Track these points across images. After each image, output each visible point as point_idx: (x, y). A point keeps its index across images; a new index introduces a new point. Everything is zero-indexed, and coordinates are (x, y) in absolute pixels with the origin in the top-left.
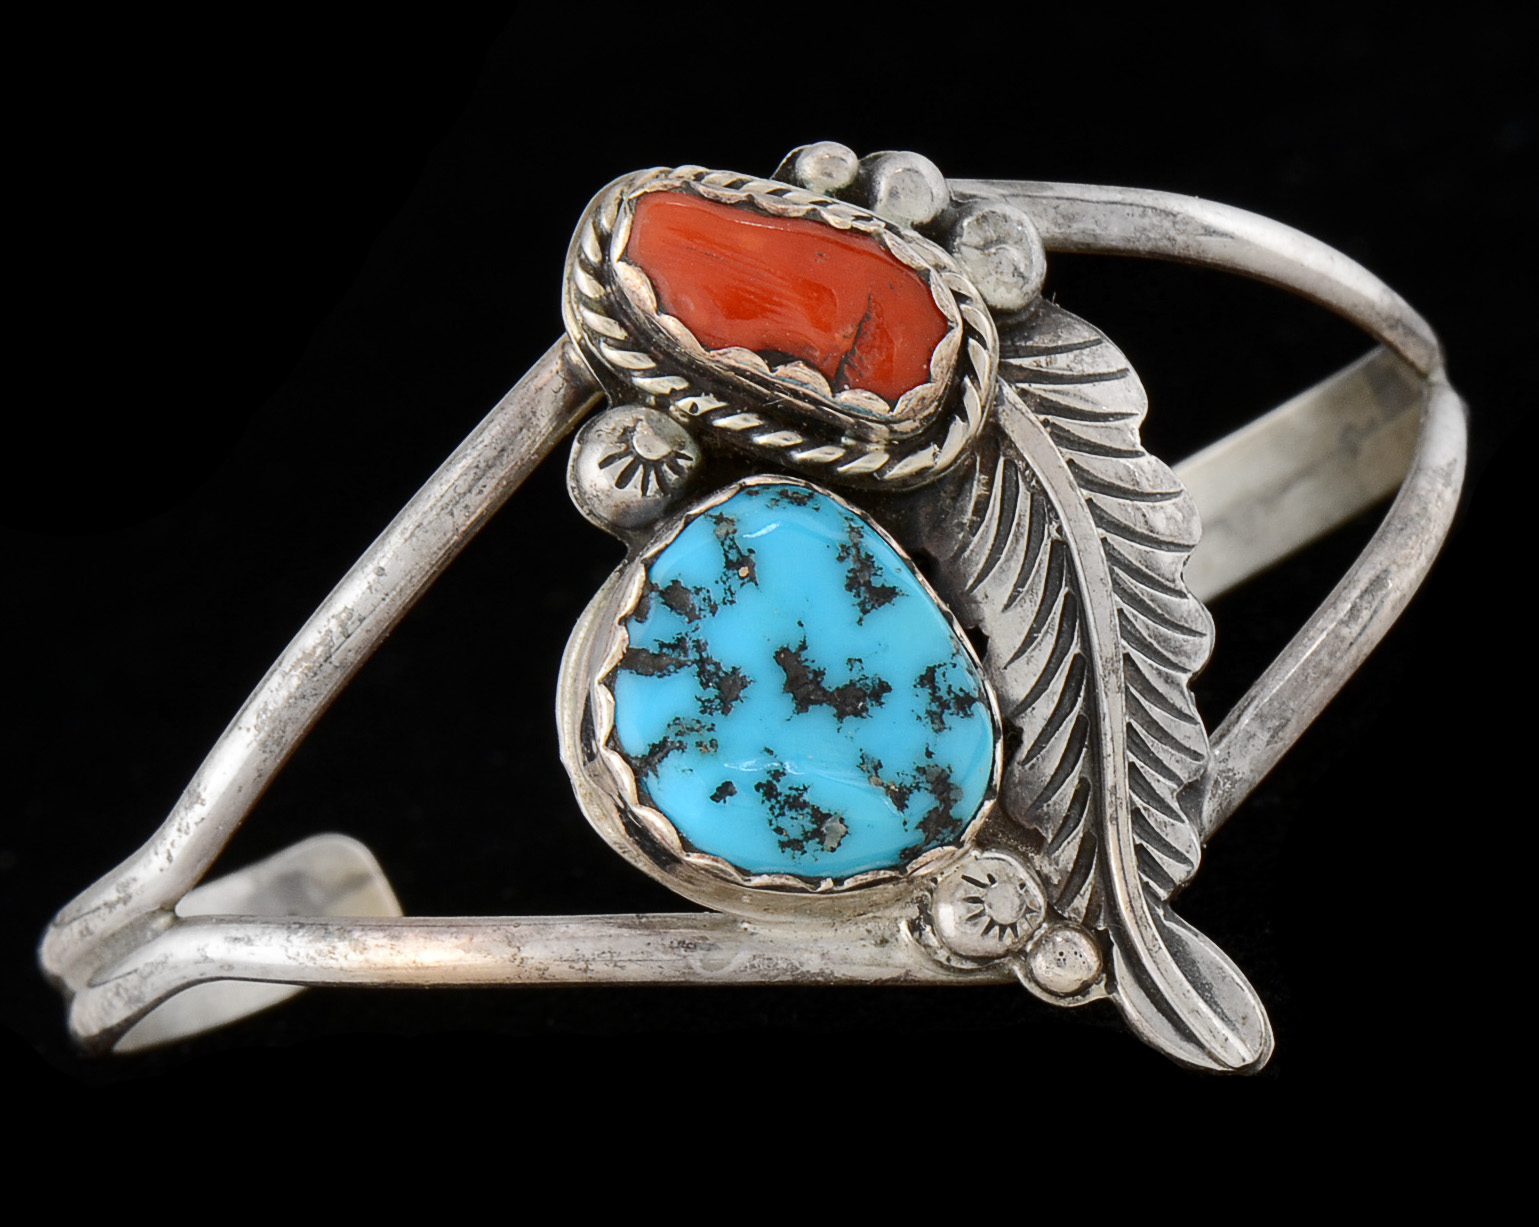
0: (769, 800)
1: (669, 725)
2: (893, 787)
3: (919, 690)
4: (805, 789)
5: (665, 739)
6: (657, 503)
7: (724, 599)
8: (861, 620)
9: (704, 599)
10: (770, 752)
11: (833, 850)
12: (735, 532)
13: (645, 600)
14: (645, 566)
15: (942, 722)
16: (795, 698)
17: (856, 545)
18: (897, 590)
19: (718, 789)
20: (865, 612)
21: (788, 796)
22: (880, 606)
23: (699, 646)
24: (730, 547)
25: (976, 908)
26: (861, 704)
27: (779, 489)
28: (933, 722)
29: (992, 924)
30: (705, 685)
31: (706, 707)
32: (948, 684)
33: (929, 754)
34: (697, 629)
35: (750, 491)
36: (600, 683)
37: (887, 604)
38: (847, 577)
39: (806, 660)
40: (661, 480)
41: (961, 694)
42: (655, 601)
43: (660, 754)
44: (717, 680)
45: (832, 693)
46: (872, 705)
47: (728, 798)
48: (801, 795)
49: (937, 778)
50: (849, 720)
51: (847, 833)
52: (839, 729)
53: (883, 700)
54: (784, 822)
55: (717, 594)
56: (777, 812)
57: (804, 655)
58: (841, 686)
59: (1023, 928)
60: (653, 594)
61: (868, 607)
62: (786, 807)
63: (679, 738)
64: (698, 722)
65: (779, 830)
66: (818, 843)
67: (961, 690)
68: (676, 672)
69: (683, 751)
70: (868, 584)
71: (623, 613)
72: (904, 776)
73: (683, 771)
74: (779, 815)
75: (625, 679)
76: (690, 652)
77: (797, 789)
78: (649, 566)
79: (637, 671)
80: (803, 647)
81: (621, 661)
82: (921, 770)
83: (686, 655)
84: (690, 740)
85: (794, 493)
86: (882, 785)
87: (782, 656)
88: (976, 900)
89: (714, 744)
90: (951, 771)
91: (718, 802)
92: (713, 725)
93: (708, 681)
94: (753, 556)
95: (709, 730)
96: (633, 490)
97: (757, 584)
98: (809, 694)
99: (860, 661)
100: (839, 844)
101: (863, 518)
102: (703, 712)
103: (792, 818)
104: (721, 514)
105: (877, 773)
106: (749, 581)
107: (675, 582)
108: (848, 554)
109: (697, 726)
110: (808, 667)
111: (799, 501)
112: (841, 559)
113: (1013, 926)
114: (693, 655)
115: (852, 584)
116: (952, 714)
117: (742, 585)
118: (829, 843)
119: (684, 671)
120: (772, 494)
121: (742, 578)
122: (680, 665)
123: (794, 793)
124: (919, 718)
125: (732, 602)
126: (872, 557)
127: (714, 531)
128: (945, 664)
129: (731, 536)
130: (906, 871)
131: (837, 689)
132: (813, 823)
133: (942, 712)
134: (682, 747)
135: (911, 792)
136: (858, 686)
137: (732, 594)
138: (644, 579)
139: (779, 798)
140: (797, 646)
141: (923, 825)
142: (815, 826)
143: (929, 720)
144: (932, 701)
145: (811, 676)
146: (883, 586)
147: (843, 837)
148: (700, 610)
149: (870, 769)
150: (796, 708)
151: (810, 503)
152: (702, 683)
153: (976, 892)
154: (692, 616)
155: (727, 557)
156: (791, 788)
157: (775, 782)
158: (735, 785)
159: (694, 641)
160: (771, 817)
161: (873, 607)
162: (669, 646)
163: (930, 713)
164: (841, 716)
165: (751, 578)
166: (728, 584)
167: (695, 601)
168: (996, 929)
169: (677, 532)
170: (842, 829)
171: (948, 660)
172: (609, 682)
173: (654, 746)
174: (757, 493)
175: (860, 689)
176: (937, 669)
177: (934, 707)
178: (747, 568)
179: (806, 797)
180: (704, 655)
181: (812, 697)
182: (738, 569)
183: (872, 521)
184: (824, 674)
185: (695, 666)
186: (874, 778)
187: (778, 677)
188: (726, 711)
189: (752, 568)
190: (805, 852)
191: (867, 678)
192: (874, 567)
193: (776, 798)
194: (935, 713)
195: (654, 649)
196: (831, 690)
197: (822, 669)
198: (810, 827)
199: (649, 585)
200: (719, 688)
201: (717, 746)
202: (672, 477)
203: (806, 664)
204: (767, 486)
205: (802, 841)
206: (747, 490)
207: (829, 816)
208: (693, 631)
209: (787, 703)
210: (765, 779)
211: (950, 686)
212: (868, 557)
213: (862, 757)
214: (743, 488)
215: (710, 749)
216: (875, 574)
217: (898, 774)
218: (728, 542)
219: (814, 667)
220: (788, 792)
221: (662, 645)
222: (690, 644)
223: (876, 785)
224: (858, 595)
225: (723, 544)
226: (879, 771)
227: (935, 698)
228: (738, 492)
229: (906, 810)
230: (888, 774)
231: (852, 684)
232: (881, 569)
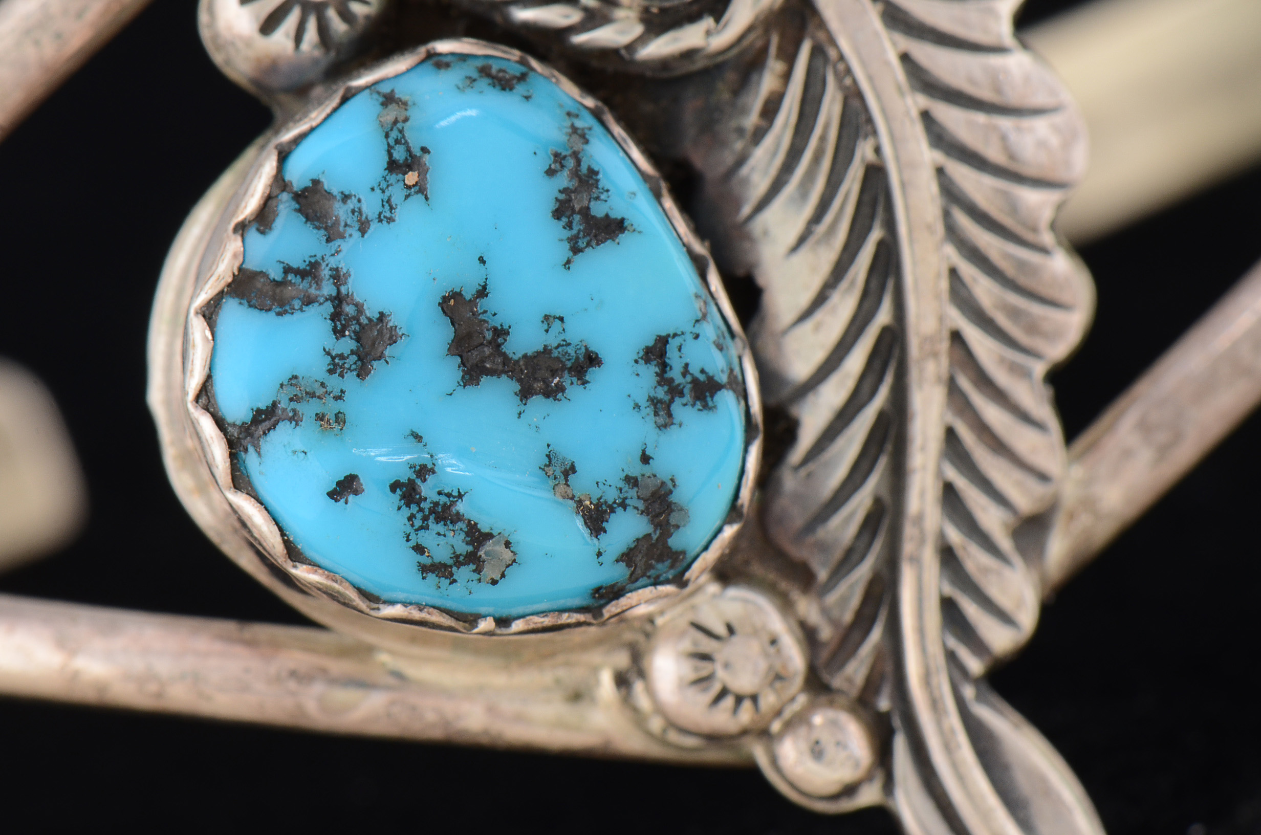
0: (408, 505)
1: (282, 385)
2: (588, 503)
3: (642, 368)
4: (460, 496)
5: (274, 405)
6: (315, 62)
7: (380, 214)
8: (569, 262)
9: (353, 212)
10: (417, 437)
11: (494, 582)
12: (406, 120)
13: (273, 203)
14: (280, 153)
15: (670, 415)
16: (463, 363)
17: (576, 155)
18: (626, 224)
19: (339, 483)
20: (576, 250)
21: (436, 504)
22: (598, 244)
23: (338, 277)
24: (397, 142)
25: (705, 668)
26: (556, 380)
27: (480, 63)
28: (656, 414)
29: (724, 693)
30: (339, 333)
31: (336, 366)
32: (684, 361)
33: (645, 459)
34: (338, 252)
35: (439, 62)
36: (197, 313)
37: (609, 241)
38: (557, 199)
39: (485, 312)
40: (323, 30)
41: (702, 378)
42: (285, 206)
43: (267, 424)
44: (357, 328)
45: (517, 362)
46: (572, 383)
47: (351, 498)
48: (453, 503)
49: (654, 494)
50: (538, 403)
51: (514, 561)
52: (520, 414)
53: (587, 378)
54: (428, 539)
55: (371, 206)
56: (418, 523)
57: (483, 304)
58: (530, 353)
59: (769, 700)
60: (285, 196)
61: (582, 243)
62: (432, 518)
63: (293, 405)
64: (323, 385)
65: (419, 549)
66: (474, 571)
67: (703, 371)
68: (301, 310)
69: (297, 424)
70: (585, 212)
71: (240, 218)
72: (607, 487)
73: (295, 452)
74: (421, 528)
75: (233, 310)
76: (324, 283)
77: (449, 495)
78: (283, 156)
79: (249, 302)
80: (483, 292)
81: (229, 285)
82: (632, 481)
83: (319, 287)
84: (308, 409)
85: (501, 71)
86: (572, 498)
87: (452, 302)
88: (705, 657)
89: (340, 419)
90: (674, 486)
91: (336, 501)
92: (342, 392)
93: (344, 328)
94: (426, 158)
95: (337, 398)
96: (282, 39)
97: (427, 198)
98: (483, 361)
99: (561, 319)
100: (503, 576)
101: (597, 115)
102: (331, 372)
103: (439, 534)
104: (393, 91)
105: (567, 480)
106: (417, 193)
107: (316, 182)
108: (562, 166)
109: (320, 391)
110: (485, 321)
111: (504, 83)
112: (550, 172)
113: (754, 698)
114: (328, 289)
115: (562, 210)
116: (685, 405)
117: (407, 197)
118: (489, 572)
119: (313, 310)
120: (470, 69)
121: (409, 187)
122: (308, 301)
123: (443, 499)
124: (637, 406)
125: (390, 220)
126: (597, 173)
127: (379, 116)
128: (683, 333)
129: (399, 125)
130: (601, 615)
131: (525, 356)
132: (468, 544)
133: (672, 401)
134: (295, 419)
135: (613, 510)
136: (555, 354)
137: (391, 208)
138: (274, 172)
139: (422, 505)
140: (474, 292)
141: (627, 557)
142: (470, 548)
143: (650, 410)
144: (659, 383)
145: (489, 335)
146: (607, 216)
147: (508, 566)
148: (346, 225)
149: (558, 473)
150: (463, 377)
151: (520, 89)
152: (335, 331)
153: (707, 645)
154: (332, 234)
155: (390, 154)
156: (440, 493)
157: (418, 482)
158: (362, 481)
159: (331, 269)
160: (409, 529)
161: (588, 244)
162: (298, 272)
163: (654, 402)
164: (525, 394)
165: (421, 189)
166: (387, 193)
167: (341, 212)
168: (729, 702)
169: (328, 110)
170: (507, 555)
171: (688, 328)
172: (210, 313)
173: (259, 412)
174: (447, 65)
175: (558, 358)
176: (670, 340)
177: (661, 393)
178: (416, 173)
179: (461, 507)
180: (343, 289)
181: (488, 366)
182: (405, 173)
183: (609, 118)
184: (508, 333)
185: (329, 304)
186: (562, 488)
187: (443, 332)
188: (363, 372)
189: (423, 172)
190: (455, 581)
191: (569, 344)
192: (597, 188)
193: (418, 504)
194: (660, 401)
195: (276, 274)
196: (516, 358)
197: (506, 327)
198: (463, 548)
199: (280, 182)
200: (358, 340)
201: (345, 422)
202: (339, 26)
203: (482, 317)
204: (463, 57)
205: (451, 567)
206: (435, 59)
207: (489, 536)
208: (333, 255)
209: (451, 370)
210: (405, 475)
211: (687, 365)
212: (593, 173)
213: (548, 456)
214: (430, 55)
215: (334, 425)
216: (598, 198)
217: (597, 483)
218: (394, 134)
219: (496, 322)
220: (436, 498)
221: (288, 270)
222: (325, 272)
223: (564, 497)
224: (569, 226)
225: (387, 136)
226: (571, 477)
227: (663, 378)
228: (423, 62)
229: (602, 536)
230: (583, 484)
231: (546, 351)
232: (608, 191)
